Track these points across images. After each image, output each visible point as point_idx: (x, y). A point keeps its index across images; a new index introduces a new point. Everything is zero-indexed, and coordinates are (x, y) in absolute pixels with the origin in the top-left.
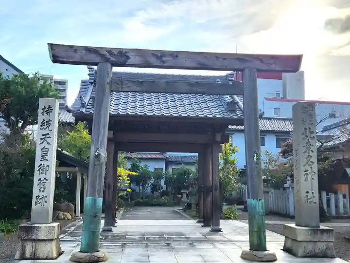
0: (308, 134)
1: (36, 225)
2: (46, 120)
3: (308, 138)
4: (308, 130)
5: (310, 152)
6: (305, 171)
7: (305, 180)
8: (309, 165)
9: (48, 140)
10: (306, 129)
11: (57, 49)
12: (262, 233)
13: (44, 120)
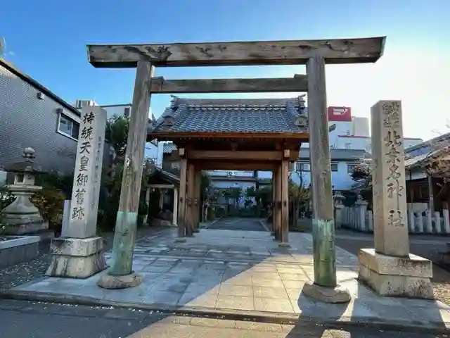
0: (392, 139)
1: (68, 240)
2: (87, 128)
3: (393, 144)
4: (392, 134)
5: (396, 161)
6: (389, 186)
7: (389, 197)
8: (394, 177)
9: (89, 149)
10: (389, 133)
11: (95, 50)
12: (331, 264)
13: (85, 128)
